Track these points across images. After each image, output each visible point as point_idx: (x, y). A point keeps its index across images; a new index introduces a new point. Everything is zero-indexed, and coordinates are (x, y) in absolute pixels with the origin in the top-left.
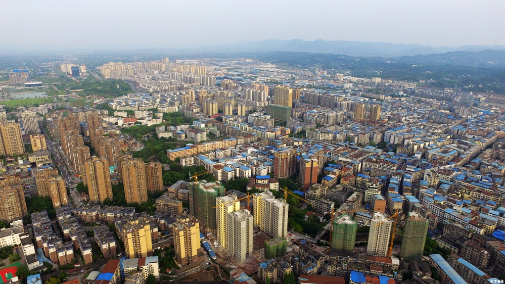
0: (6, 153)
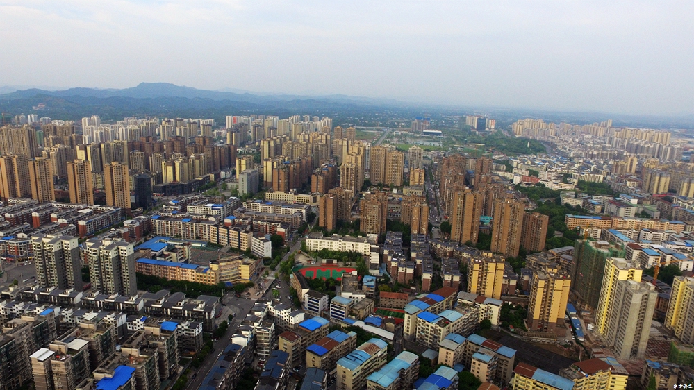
0: (384, 182)
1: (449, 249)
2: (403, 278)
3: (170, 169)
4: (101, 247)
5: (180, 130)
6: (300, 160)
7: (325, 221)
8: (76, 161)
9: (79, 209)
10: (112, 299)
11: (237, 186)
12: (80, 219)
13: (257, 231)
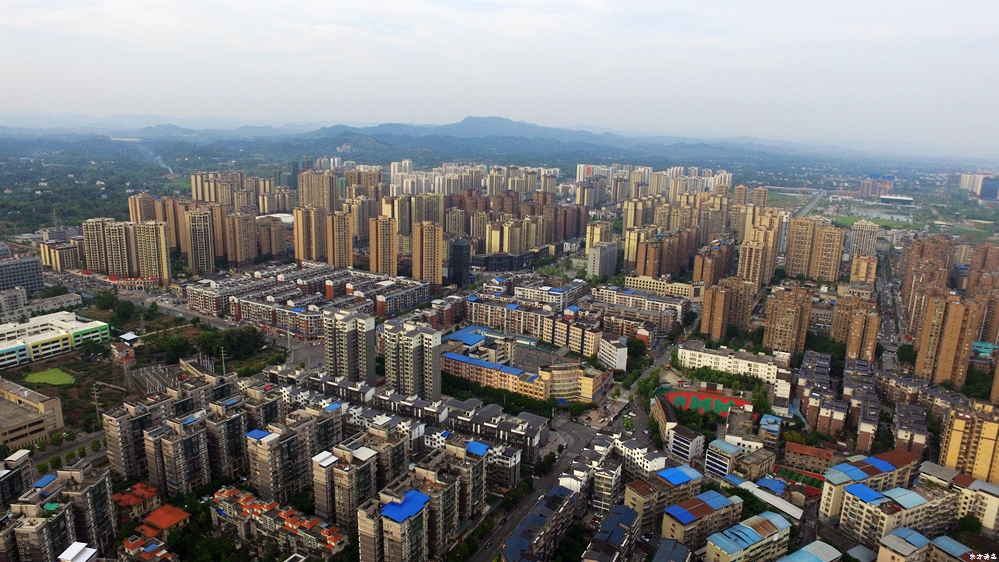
0: (808, 273)
1: (911, 390)
2: (826, 426)
3: (496, 234)
4: (402, 333)
5: (513, 182)
6: (680, 232)
7: (710, 326)
8: (380, 218)
9: (379, 280)
10: (409, 402)
11: (585, 264)
12: (379, 293)
13: (609, 332)
